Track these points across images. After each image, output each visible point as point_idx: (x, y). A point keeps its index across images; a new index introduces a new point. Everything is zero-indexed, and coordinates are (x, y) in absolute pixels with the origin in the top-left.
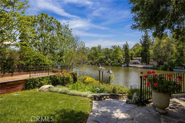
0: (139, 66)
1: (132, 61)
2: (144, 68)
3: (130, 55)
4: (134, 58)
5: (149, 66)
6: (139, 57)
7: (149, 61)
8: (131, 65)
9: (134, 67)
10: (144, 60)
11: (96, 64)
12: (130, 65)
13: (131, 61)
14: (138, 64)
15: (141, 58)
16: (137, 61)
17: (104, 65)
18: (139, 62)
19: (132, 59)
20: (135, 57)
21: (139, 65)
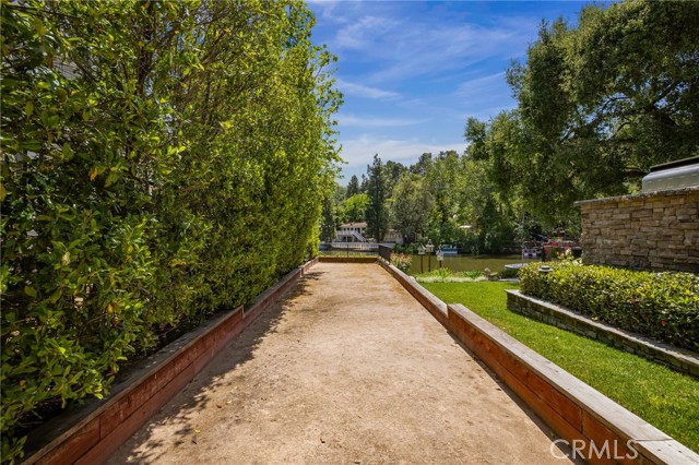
1: (339, 233)
3: (334, 217)
6: (357, 222)
7: (385, 232)
8: (338, 245)
10: (373, 230)
12: (334, 245)
13: (337, 233)
14: (356, 240)
15: (364, 224)
16: (352, 233)
18: (359, 237)
19: (339, 229)
20: (345, 222)
21: (360, 244)
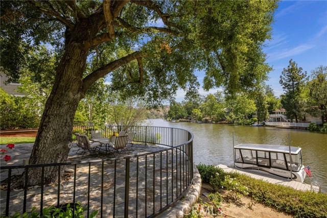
0: (283, 125)
1: (272, 116)
2: (292, 128)
3: (267, 106)
4: (277, 110)
5: (303, 125)
8: (270, 124)
9: (274, 126)
11: (214, 122)
12: (268, 123)
13: (269, 116)
16: (281, 115)
17: (226, 123)
18: (284, 118)
20: (279, 109)
21: (283, 123)
